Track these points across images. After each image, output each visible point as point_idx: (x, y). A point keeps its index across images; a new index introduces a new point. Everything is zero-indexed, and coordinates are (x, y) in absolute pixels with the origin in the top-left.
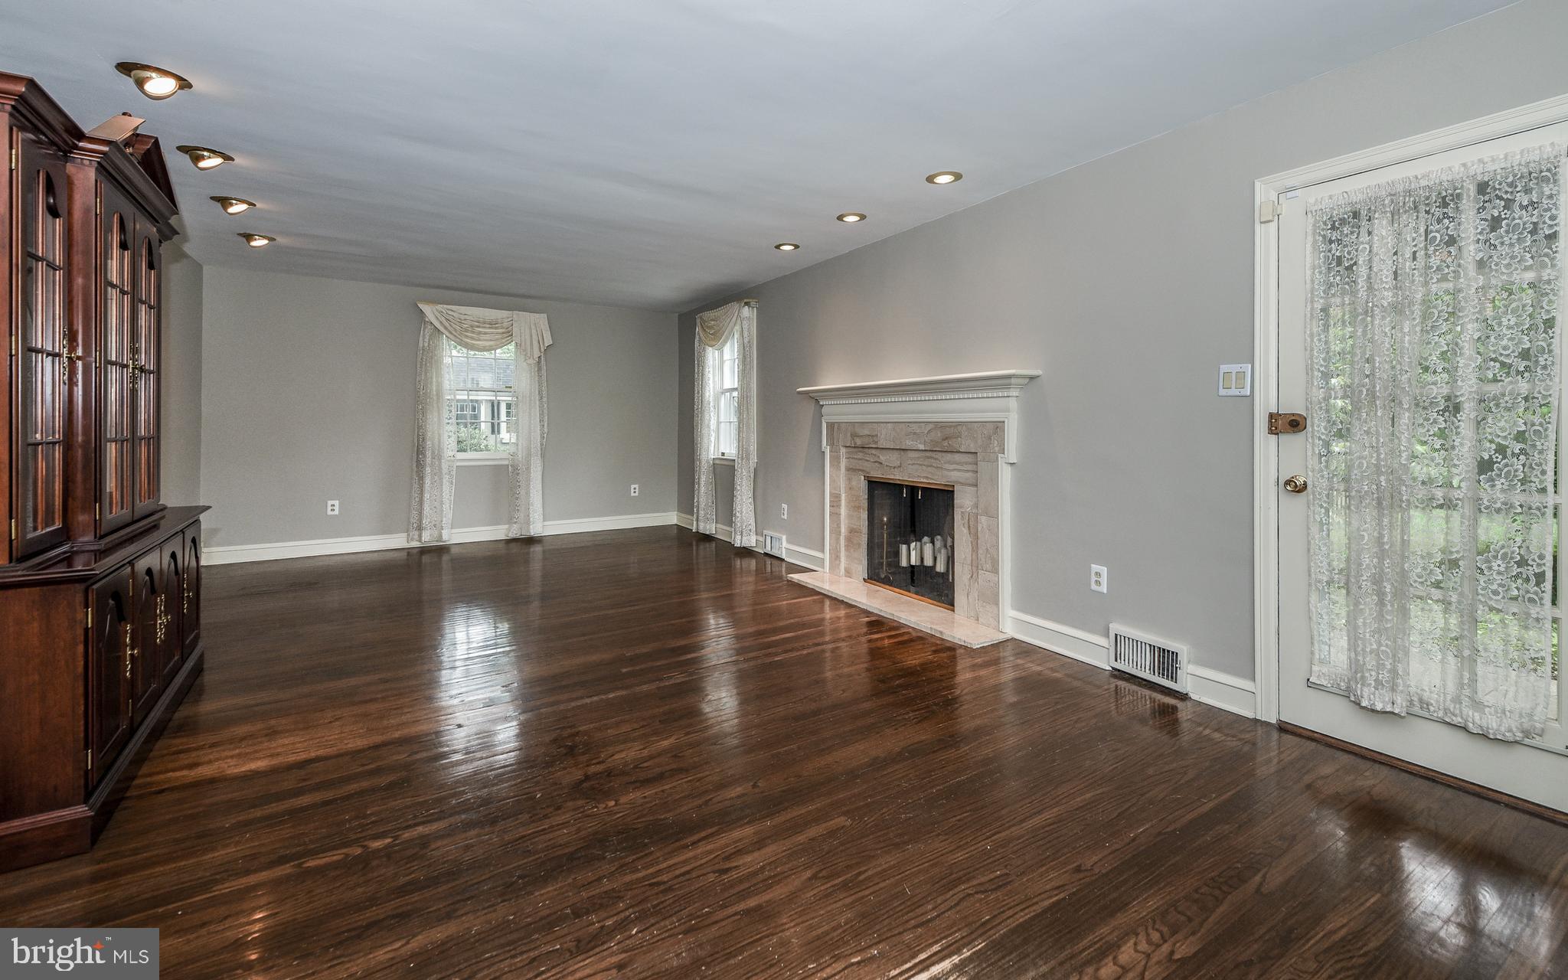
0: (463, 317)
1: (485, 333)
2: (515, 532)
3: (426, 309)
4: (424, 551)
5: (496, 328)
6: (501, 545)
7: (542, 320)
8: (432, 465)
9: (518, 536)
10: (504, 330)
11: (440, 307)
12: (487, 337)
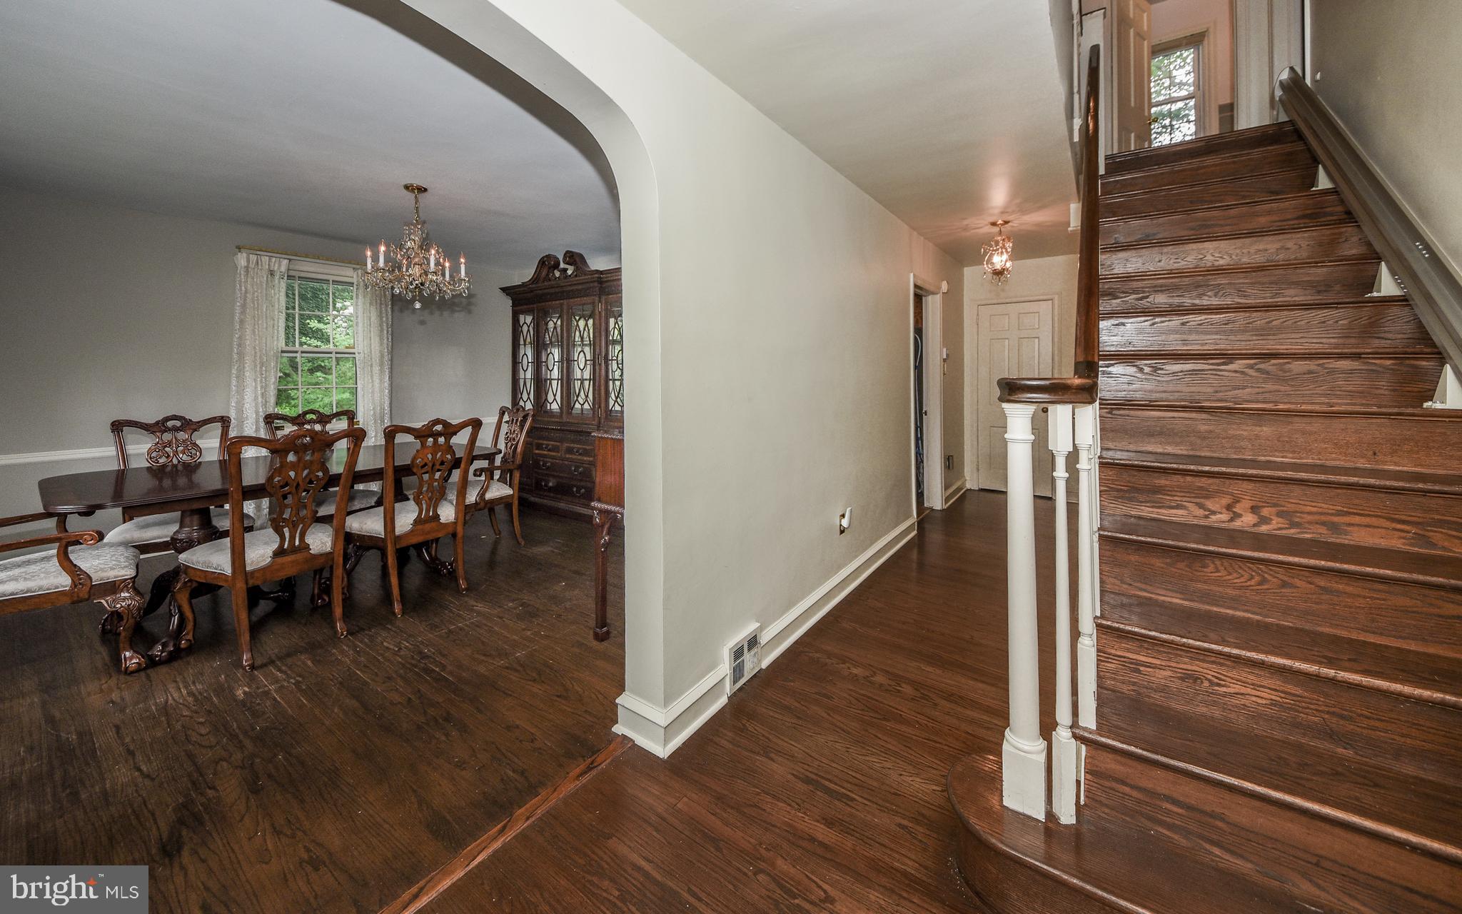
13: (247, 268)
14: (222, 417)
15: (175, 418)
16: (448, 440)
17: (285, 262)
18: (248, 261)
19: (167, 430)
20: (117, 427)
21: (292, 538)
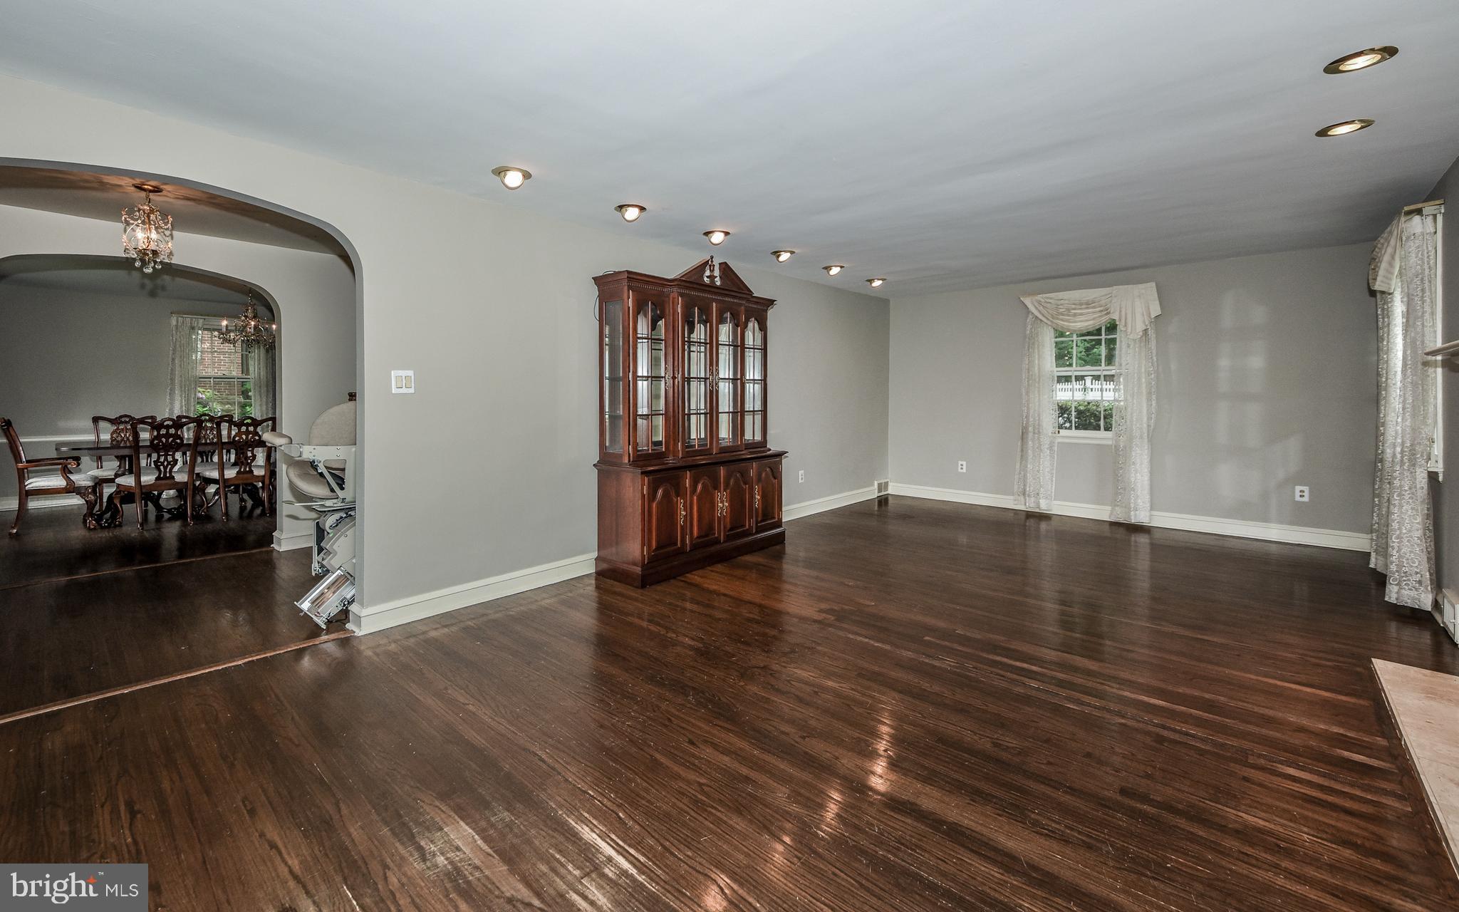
0: (1059, 302)
1: (1081, 314)
2: (1119, 516)
3: (1028, 301)
4: (1030, 515)
5: (1094, 307)
6: (1107, 527)
7: (1150, 290)
8: (1033, 440)
9: (1122, 521)
10: (1101, 309)
11: (1039, 297)
12: (1082, 318)
13: (177, 326)
14: (152, 416)
15: (126, 416)
16: (255, 428)
17: (201, 321)
18: (177, 322)
19: (122, 422)
20: (96, 420)
21: (165, 472)
